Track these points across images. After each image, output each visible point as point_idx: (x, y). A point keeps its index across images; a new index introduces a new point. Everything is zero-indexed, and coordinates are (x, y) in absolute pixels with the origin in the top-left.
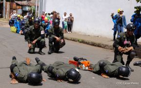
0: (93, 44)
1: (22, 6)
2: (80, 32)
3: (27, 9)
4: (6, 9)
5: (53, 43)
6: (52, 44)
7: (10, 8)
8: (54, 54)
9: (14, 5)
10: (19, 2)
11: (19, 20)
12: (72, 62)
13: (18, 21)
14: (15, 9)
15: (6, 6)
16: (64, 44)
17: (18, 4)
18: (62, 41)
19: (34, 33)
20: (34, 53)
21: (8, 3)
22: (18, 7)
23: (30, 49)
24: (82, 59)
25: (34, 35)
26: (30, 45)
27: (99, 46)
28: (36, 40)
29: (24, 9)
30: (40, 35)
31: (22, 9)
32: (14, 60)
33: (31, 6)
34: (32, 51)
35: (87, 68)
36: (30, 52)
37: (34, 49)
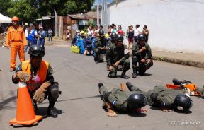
0: (180, 63)
1: (78, 20)
2: (157, 48)
3: (84, 23)
4: (58, 25)
5: (138, 63)
6: (136, 64)
7: (64, 24)
8: (139, 77)
9: (68, 20)
10: (74, 16)
11: (83, 37)
12: (170, 86)
13: (81, 39)
14: (69, 25)
15: (58, 21)
16: (151, 64)
17: (72, 19)
18: (149, 61)
19: (116, 53)
20: (116, 77)
21: (61, 18)
22: (73, 22)
23: (111, 73)
24: (185, 82)
25: (116, 55)
26: (111, 67)
27: (188, 64)
28: (119, 62)
29: (80, 24)
30: (123, 55)
31: (78, 23)
32: (102, 87)
33: (88, 20)
34: (113, 74)
35: (193, 93)
36: (110, 76)
37: (116, 73)
